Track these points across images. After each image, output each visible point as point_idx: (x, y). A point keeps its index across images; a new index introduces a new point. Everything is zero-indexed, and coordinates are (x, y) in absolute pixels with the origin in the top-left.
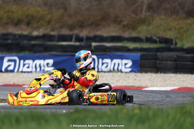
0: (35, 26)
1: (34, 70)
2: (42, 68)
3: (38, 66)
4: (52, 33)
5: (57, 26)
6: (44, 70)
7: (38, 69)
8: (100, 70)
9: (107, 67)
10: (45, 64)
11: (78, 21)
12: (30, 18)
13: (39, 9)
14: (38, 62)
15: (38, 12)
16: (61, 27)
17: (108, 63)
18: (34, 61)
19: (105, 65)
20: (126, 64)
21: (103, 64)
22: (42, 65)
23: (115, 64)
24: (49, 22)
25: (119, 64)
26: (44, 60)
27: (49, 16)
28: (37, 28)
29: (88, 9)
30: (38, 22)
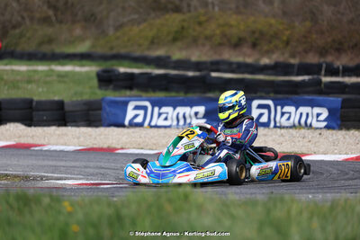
0: (266, 48)
1: (175, 123)
2: (188, 121)
3: (181, 116)
4: (292, 61)
5: (300, 49)
6: (190, 124)
7: (182, 122)
8: (278, 125)
9: (289, 119)
10: (193, 113)
11: (334, 41)
12: (257, 35)
13: (273, 21)
14: (181, 110)
15: (271, 25)
16: (306, 52)
17: (290, 113)
18: (174, 109)
19: (286, 116)
20: (318, 115)
21: (283, 114)
22: (187, 115)
23: (301, 114)
24: (287, 43)
25: (308, 114)
26: (191, 107)
27: (288, 33)
28: (268, 53)
29: (351, 22)
30: (270, 42)
